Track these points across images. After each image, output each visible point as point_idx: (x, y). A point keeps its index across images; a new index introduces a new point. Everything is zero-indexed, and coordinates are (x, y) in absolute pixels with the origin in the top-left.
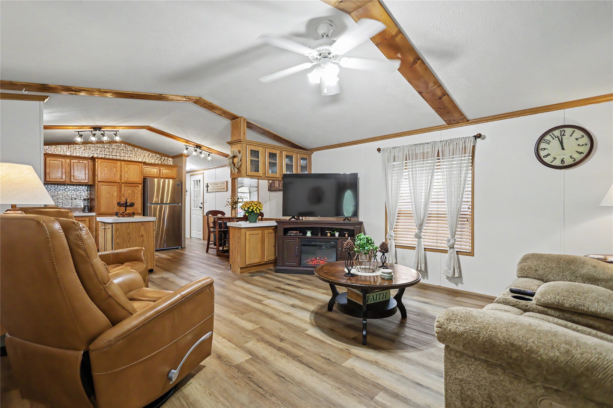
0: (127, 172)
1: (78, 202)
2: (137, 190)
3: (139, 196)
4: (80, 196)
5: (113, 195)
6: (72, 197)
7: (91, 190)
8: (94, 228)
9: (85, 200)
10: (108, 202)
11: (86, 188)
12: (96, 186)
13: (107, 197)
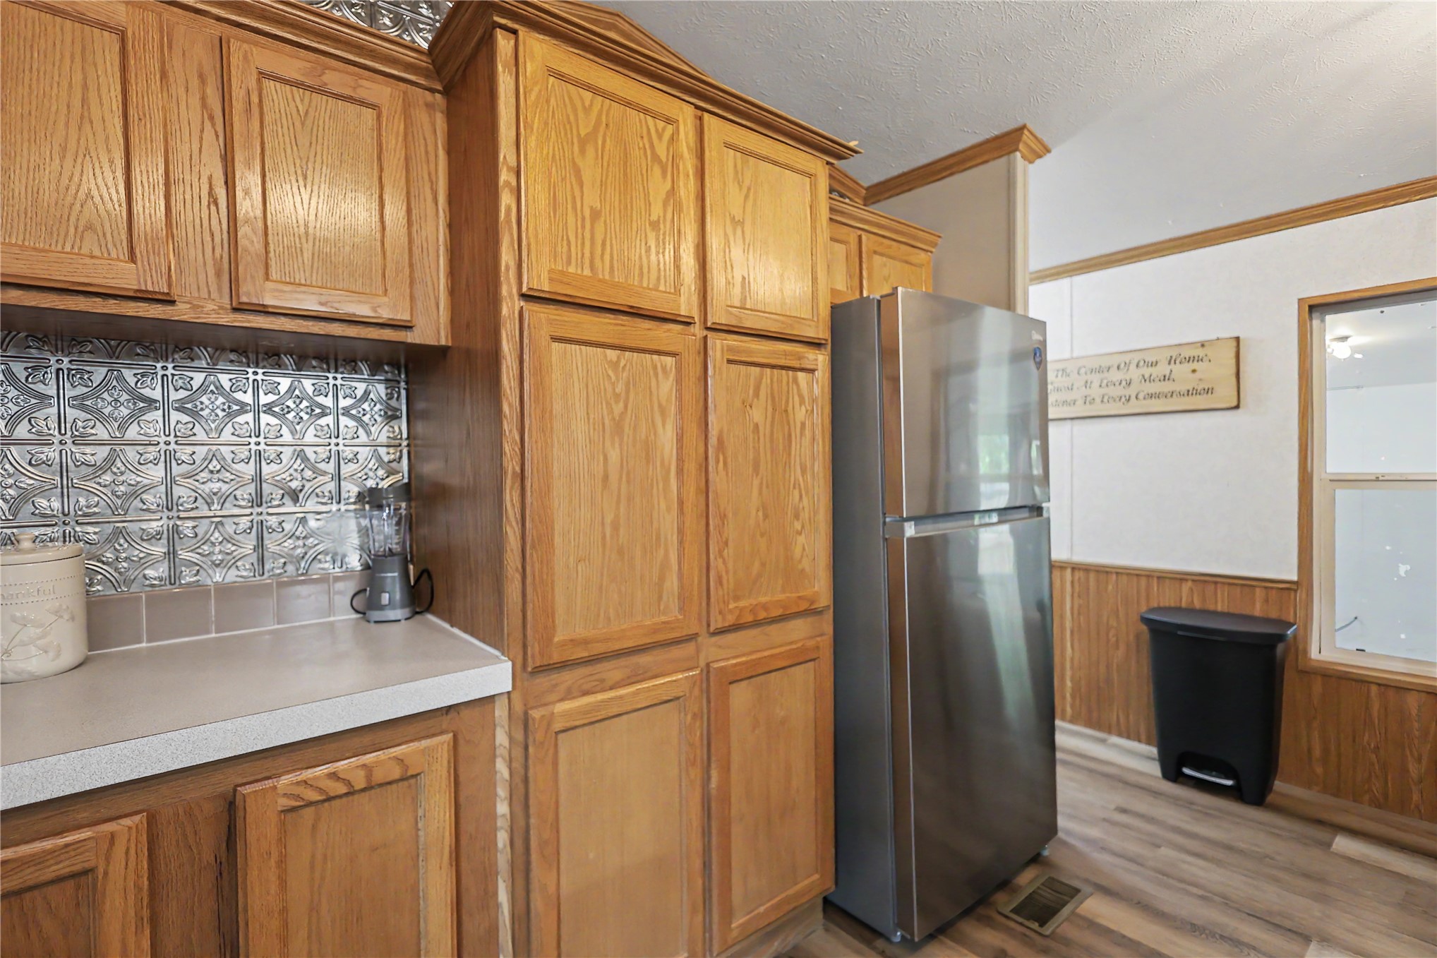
0: (742, 223)
1: (312, 524)
2: (799, 400)
4: (330, 467)
6: (259, 479)
7: (420, 405)
8: (502, 838)
9: (371, 499)
10: (616, 527)
11: (381, 389)
12: (508, 348)
13: (606, 478)
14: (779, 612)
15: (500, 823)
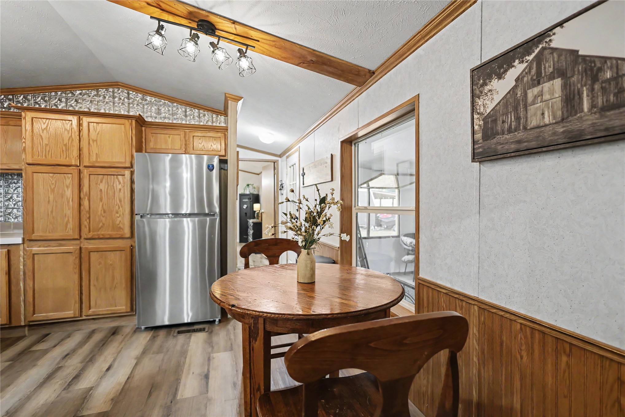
0: (96, 141)
2: (120, 183)
3: (124, 198)
5: (62, 196)
8: (22, 273)
10: (52, 212)
13: (49, 202)
14: (109, 236)
15: (21, 270)
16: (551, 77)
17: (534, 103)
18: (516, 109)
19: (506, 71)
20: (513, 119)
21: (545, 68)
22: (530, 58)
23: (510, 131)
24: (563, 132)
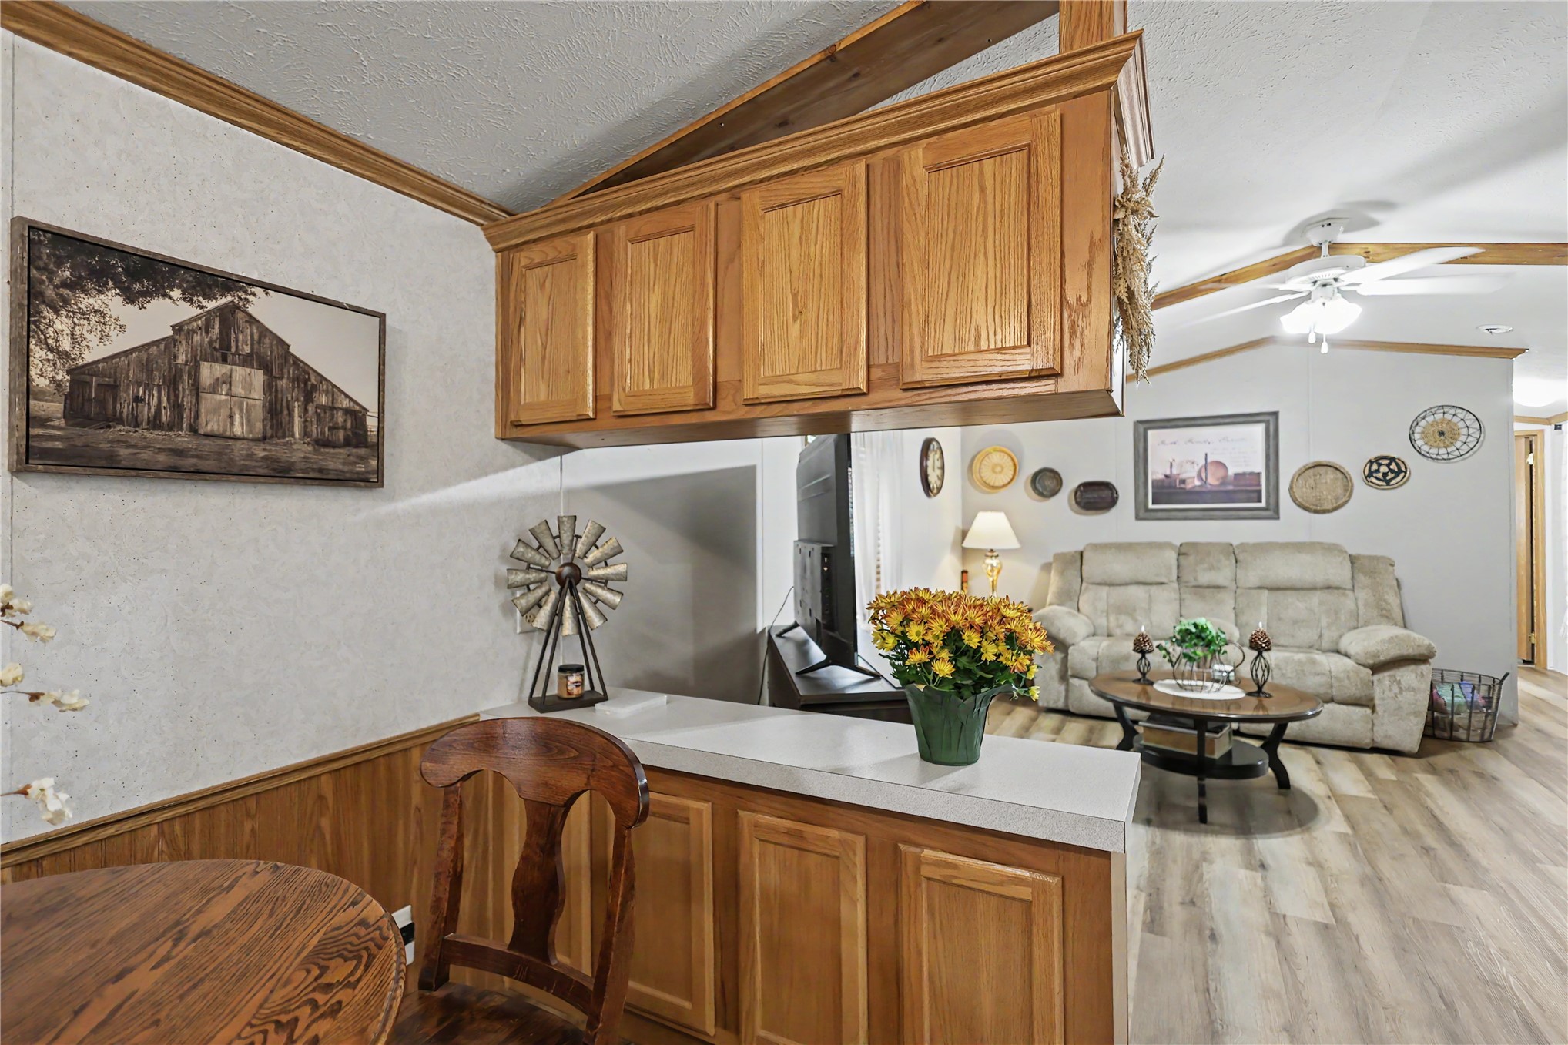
16: (247, 361)
17: (214, 389)
18: (172, 383)
19: (148, 294)
20: (165, 403)
21: (237, 341)
22: (211, 305)
23: (155, 423)
24: (265, 458)
